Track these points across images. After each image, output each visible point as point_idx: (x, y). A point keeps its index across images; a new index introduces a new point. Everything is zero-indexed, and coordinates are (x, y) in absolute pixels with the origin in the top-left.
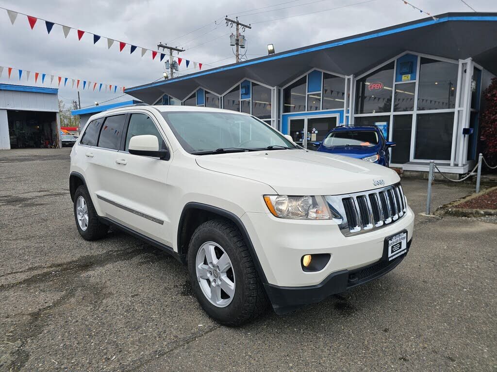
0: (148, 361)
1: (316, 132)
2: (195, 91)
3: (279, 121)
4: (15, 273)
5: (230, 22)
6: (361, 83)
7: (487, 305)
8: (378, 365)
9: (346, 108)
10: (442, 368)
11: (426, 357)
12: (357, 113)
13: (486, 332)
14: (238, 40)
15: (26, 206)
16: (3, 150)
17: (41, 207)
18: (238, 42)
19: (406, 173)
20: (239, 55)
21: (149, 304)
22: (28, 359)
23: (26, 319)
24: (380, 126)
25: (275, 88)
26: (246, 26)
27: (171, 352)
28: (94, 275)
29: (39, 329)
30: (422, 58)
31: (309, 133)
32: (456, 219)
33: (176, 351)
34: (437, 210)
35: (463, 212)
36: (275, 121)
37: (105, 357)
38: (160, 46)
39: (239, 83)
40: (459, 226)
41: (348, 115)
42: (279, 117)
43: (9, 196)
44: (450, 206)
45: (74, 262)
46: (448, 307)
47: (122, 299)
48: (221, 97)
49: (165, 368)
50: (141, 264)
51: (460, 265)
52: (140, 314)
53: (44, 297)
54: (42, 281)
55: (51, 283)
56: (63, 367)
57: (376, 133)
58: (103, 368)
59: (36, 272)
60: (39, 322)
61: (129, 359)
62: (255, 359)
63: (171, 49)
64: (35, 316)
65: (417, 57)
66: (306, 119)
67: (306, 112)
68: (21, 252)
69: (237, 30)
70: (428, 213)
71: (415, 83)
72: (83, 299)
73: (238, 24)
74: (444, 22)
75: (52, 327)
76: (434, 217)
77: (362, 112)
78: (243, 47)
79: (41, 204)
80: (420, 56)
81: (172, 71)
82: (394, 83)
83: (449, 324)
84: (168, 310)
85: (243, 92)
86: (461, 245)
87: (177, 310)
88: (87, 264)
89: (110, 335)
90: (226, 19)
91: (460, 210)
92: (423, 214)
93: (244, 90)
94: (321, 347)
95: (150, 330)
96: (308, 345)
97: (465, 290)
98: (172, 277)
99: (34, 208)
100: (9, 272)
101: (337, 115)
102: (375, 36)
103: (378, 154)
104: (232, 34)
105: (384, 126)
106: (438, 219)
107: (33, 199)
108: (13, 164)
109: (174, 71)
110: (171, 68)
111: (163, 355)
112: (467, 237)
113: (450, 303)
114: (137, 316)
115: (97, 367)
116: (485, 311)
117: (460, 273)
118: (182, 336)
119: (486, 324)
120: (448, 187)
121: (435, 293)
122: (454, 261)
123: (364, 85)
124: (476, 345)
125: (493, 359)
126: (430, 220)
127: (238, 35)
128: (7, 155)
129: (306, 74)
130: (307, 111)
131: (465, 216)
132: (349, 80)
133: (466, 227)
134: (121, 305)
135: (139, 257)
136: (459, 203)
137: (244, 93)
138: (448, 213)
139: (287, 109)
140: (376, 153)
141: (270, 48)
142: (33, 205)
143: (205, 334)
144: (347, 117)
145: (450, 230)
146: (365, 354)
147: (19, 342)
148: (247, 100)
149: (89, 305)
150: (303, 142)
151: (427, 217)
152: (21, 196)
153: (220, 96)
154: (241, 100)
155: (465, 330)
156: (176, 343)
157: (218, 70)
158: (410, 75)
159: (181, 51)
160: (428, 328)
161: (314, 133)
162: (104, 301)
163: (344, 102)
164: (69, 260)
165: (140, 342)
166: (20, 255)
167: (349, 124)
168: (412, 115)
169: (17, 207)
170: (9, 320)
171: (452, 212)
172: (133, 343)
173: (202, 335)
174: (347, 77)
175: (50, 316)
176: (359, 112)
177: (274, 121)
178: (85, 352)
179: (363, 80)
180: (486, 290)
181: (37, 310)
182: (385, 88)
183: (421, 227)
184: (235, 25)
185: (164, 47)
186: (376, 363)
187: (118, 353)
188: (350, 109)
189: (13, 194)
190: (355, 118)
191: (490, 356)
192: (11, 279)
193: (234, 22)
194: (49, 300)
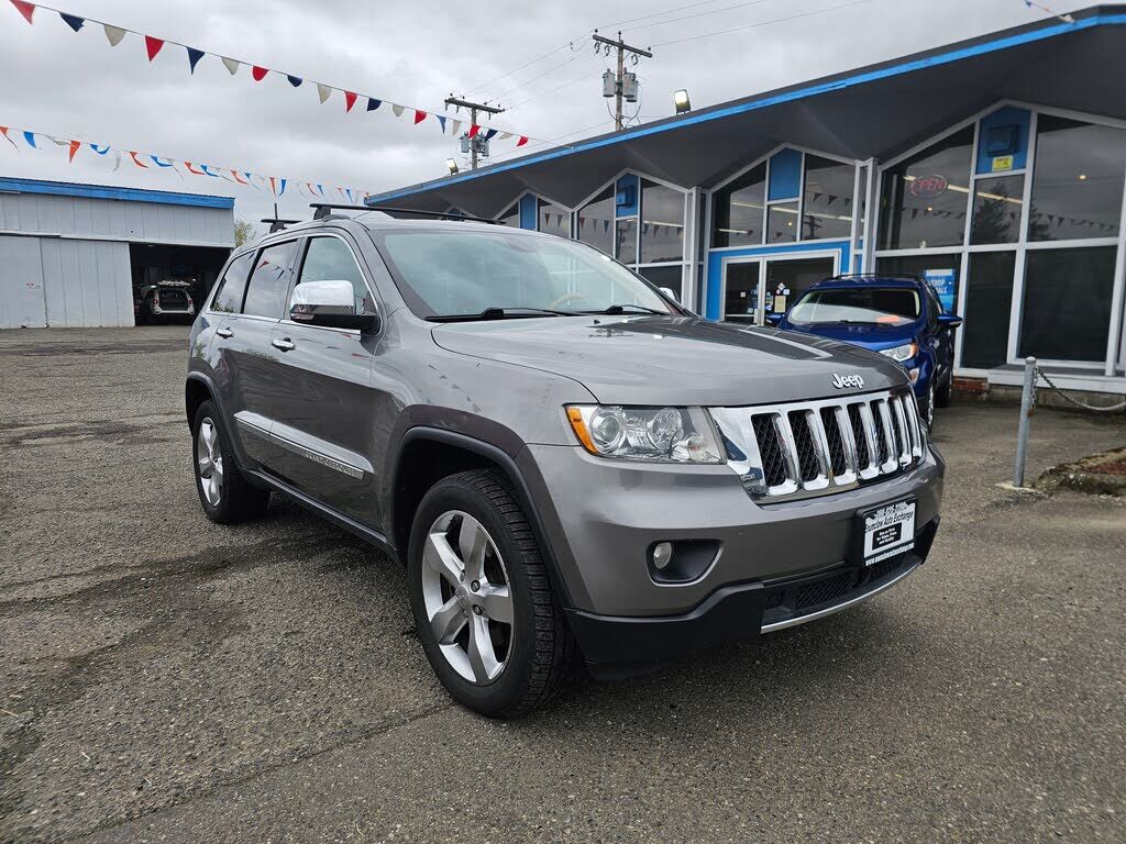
0: (273, 768)
1: (787, 292)
2: (517, 200)
3: (701, 267)
4: (66, 576)
5: (604, 44)
6: (895, 177)
7: (1084, 696)
8: (769, 809)
9: (857, 237)
10: (916, 830)
11: (889, 801)
12: (884, 249)
13: (1058, 756)
14: (620, 84)
15: (132, 442)
16: (118, 328)
17: (162, 444)
18: (622, 88)
19: (994, 390)
20: (621, 117)
21: (316, 652)
22: (35, 748)
23: (59, 668)
24: (937, 278)
25: (693, 190)
26: (641, 53)
27: (327, 754)
28: (222, 588)
29: (77, 689)
30: (1041, 117)
31: (769, 294)
32: (1084, 498)
33: (337, 752)
34: (1041, 477)
35: (1103, 484)
36: (692, 268)
37: (189, 753)
38: (451, 101)
39: (614, 181)
40: (1083, 515)
41: (859, 252)
42: (701, 257)
43: (105, 421)
44: (1074, 467)
45: (190, 558)
46: (986, 695)
47: (263, 639)
48: (573, 214)
49: (302, 784)
50: (327, 569)
51: (1054, 604)
52: (290, 671)
53: (109, 628)
54: (114, 594)
55: (131, 599)
56: (97, 767)
57: (916, 295)
58: (176, 776)
59: (109, 577)
60: (79, 677)
61: (236, 762)
62: (497, 780)
63: (475, 107)
64: (78, 663)
65: (1028, 113)
66: (762, 261)
67: (764, 245)
68: (91, 535)
69: (621, 60)
70: (1018, 482)
71: (1024, 175)
72: (185, 635)
73: (622, 47)
74: (1087, 29)
75: (106, 686)
76: (1030, 493)
77: (895, 246)
78: (631, 99)
79: (163, 440)
80: (1036, 110)
81: (475, 157)
82: (973, 177)
83: (974, 733)
84: (350, 666)
85: (620, 201)
86: (1076, 558)
87: (368, 668)
88: (215, 565)
89: (214, 710)
90: (595, 37)
91: (1097, 477)
92: (1008, 486)
93: (623, 197)
94: (655, 764)
95: (299, 706)
96: (625, 757)
97: (1044, 659)
98: (382, 599)
99: (147, 447)
100: (54, 574)
101: (836, 253)
102: (921, 64)
103: (914, 342)
104: (609, 70)
105: (948, 279)
106: (1040, 498)
107: (152, 428)
108: (132, 357)
109: (479, 155)
110: (473, 151)
111: (307, 758)
112: (1095, 540)
113: (995, 688)
114: (283, 674)
115: (167, 773)
116: (1074, 711)
117: (1048, 622)
118: (362, 722)
119: (1065, 739)
120: (1091, 426)
121: (967, 662)
122: (1042, 593)
123: (901, 182)
124: (1022, 783)
125: (1051, 817)
126: (1018, 500)
127: (622, 72)
128: (124, 339)
129: (767, 157)
130: (767, 242)
131: (1109, 493)
132: (864, 169)
133: (1101, 519)
134: (258, 651)
135: (328, 554)
136: (1101, 461)
137: (623, 202)
138: (1068, 485)
139: (720, 240)
140: (910, 340)
141: (681, 99)
142: (148, 440)
143: (411, 720)
144: (858, 257)
145: (1060, 523)
146: (747, 784)
147: (30, 713)
148: (629, 218)
149: (192, 647)
150: (756, 316)
151: (1015, 491)
152: (130, 422)
153: (570, 210)
154: (616, 219)
155: (1006, 750)
156: (344, 737)
157: (564, 153)
158: (1011, 158)
159: (496, 111)
160: (919, 737)
161: (782, 293)
162: (227, 642)
163: (850, 222)
164: (182, 554)
165: (270, 729)
166: (89, 540)
167: (863, 271)
168: (1014, 252)
169: (113, 445)
170: (24, 668)
171: (1077, 482)
172: (254, 730)
173: (404, 722)
174: (859, 164)
175: (108, 666)
176: (889, 245)
177: (689, 265)
178: (153, 741)
179: (900, 170)
180: (1097, 662)
181: (86, 651)
182: (950, 187)
183: (991, 515)
184: (614, 50)
185: (460, 104)
186: (765, 806)
187: (217, 748)
188: (865, 238)
189: (113, 416)
190: (877, 258)
191: (1046, 812)
192: (55, 588)
193: (612, 43)
194: (116, 634)
